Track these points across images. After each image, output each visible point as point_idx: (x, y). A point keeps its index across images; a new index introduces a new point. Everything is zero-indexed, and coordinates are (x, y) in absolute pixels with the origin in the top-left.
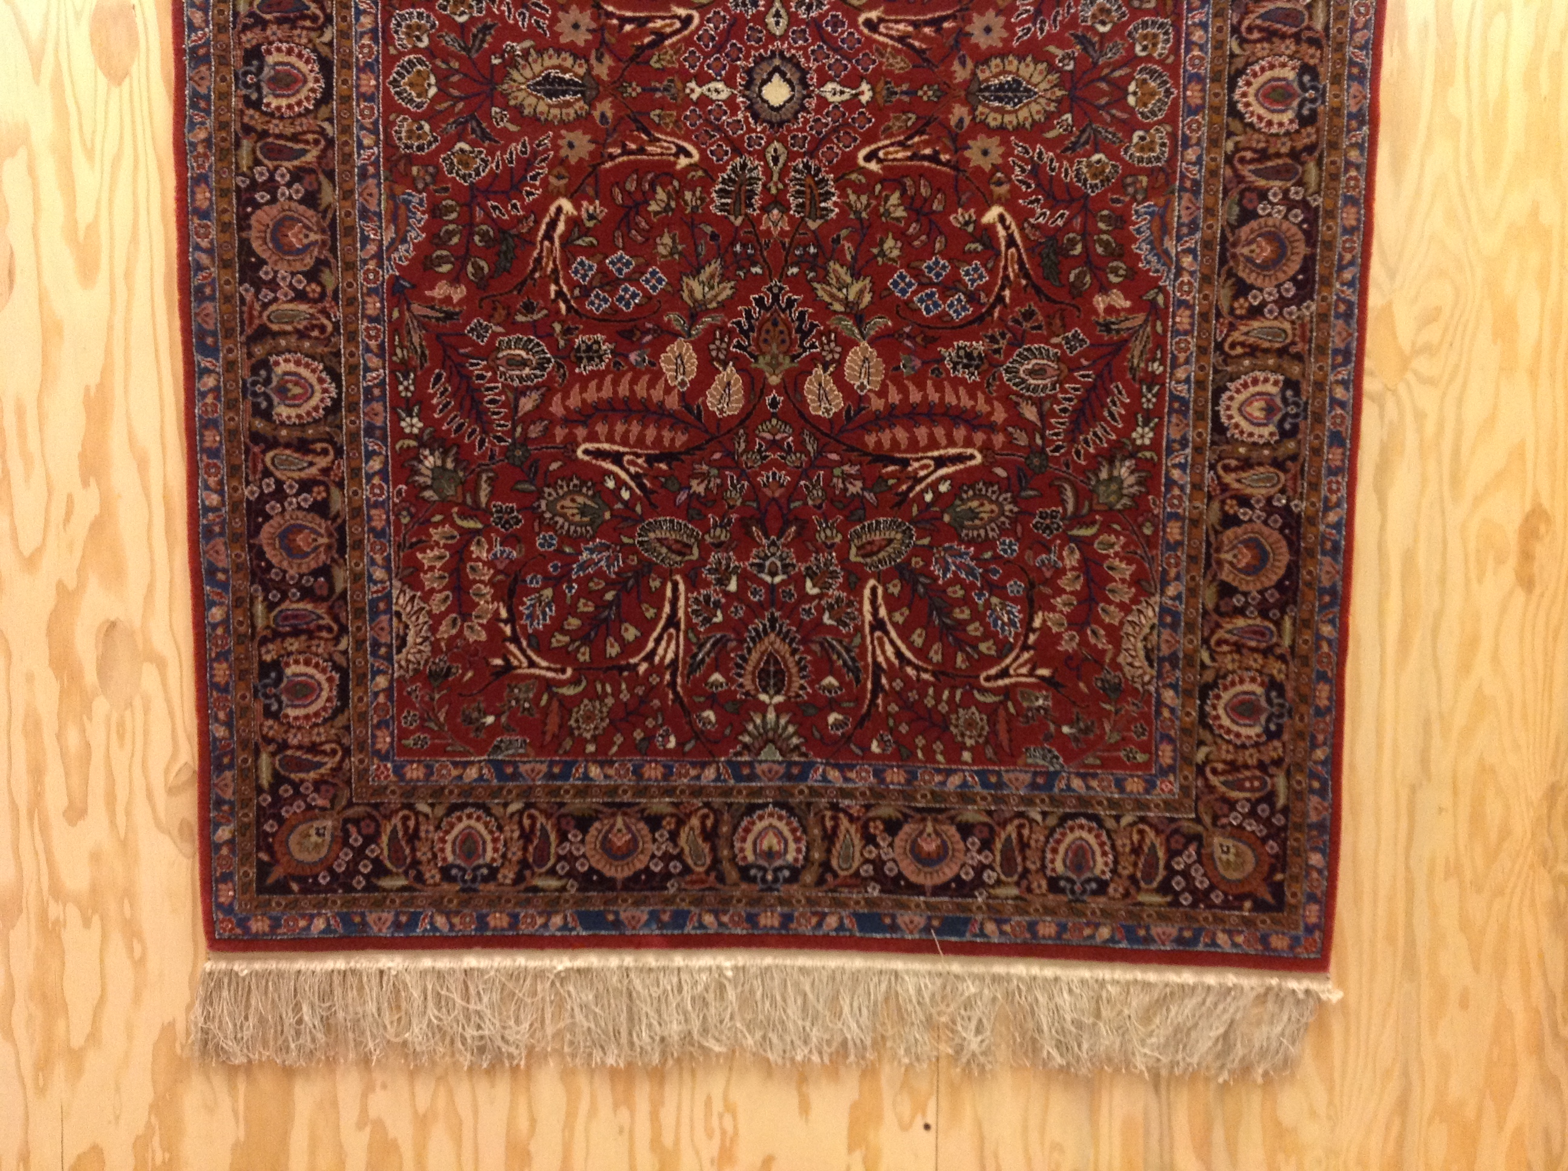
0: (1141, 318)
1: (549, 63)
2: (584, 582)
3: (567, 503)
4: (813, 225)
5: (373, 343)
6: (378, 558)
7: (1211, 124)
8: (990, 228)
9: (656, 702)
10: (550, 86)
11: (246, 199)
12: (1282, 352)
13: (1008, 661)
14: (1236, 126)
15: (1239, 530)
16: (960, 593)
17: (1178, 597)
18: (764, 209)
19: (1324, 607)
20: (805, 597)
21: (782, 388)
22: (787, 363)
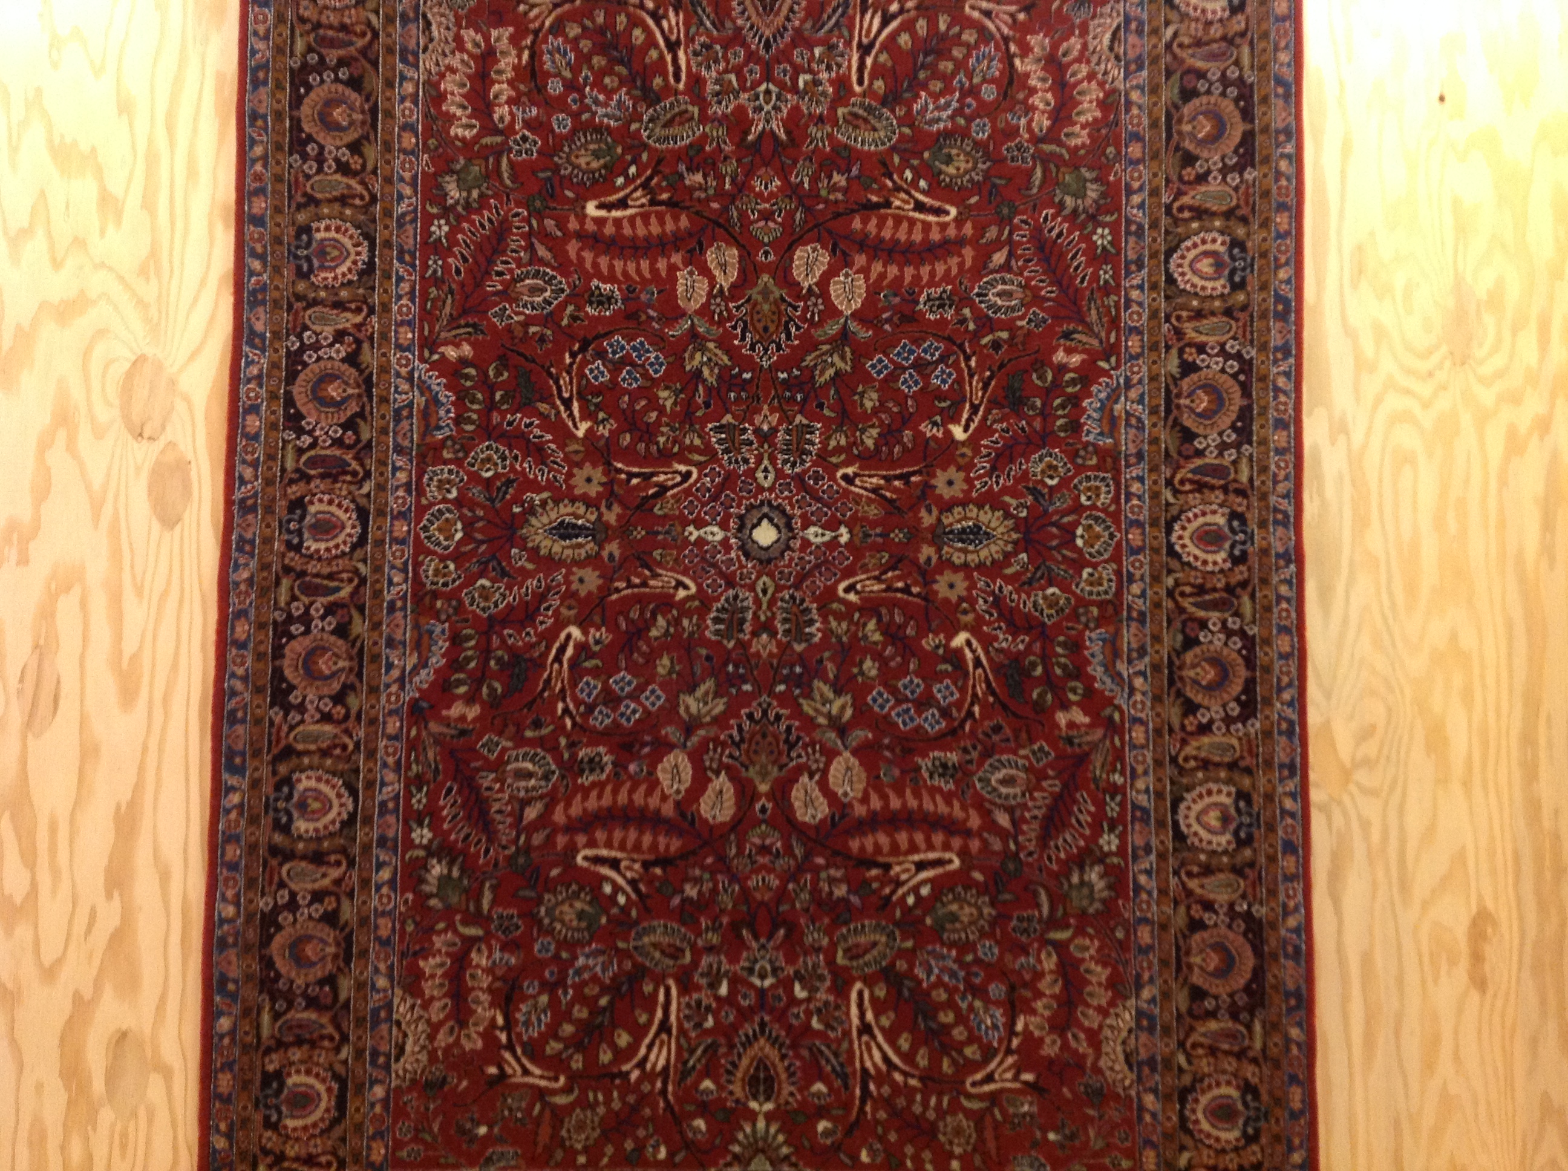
0: (1099, 733)
1: (565, 511)
2: (579, 987)
3: (566, 908)
4: (799, 648)
5: (390, 760)
6: (382, 967)
7: (1151, 563)
8: (959, 652)
9: (647, 1111)
10: (565, 531)
11: (282, 631)
12: (1232, 766)
13: (992, 1065)
14: (1174, 564)
15: (1206, 935)
16: (944, 996)
17: (1152, 1001)
18: (755, 634)
19: (1290, 1010)
20: (793, 1001)
21: (771, 795)
22: (775, 772)
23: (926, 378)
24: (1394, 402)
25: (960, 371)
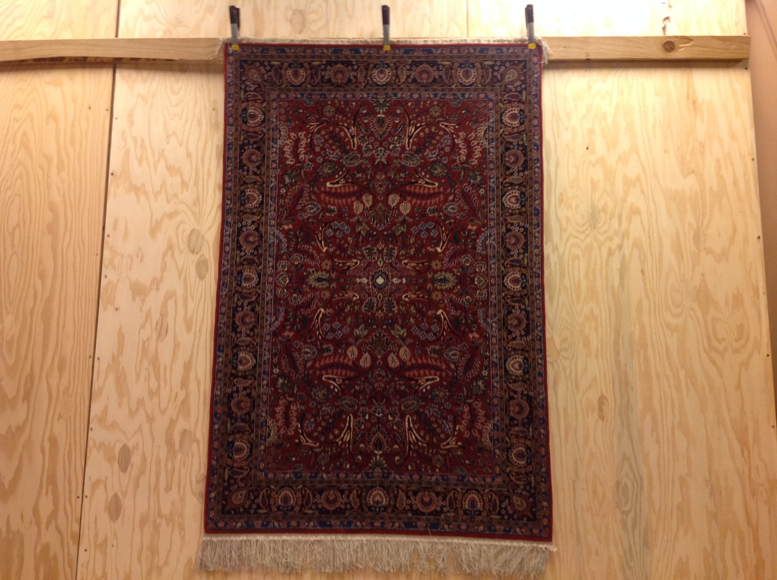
0: (482, 340)
1: (319, 274)
2: (323, 417)
3: (319, 392)
4: (390, 315)
5: (267, 348)
6: (264, 410)
7: (498, 289)
8: (439, 316)
9: (344, 454)
10: (319, 280)
11: (235, 310)
12: (523, 350)
13: (449, 440)
14: (505, 289)
15: (514, 401)
16: (434, 419)
17: (498, 421)
18: (377, 310)
19: (540, 424)
20: (388, 421)
21: (382, 359)
22: (383, 352)
23: (429, 233)
24: (572, 241)
25: (439, 232)
